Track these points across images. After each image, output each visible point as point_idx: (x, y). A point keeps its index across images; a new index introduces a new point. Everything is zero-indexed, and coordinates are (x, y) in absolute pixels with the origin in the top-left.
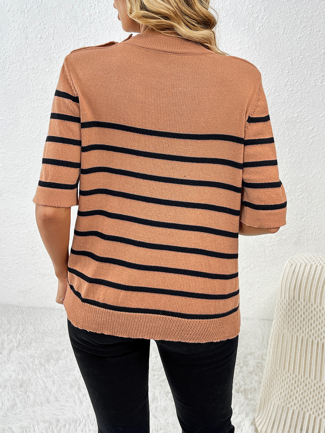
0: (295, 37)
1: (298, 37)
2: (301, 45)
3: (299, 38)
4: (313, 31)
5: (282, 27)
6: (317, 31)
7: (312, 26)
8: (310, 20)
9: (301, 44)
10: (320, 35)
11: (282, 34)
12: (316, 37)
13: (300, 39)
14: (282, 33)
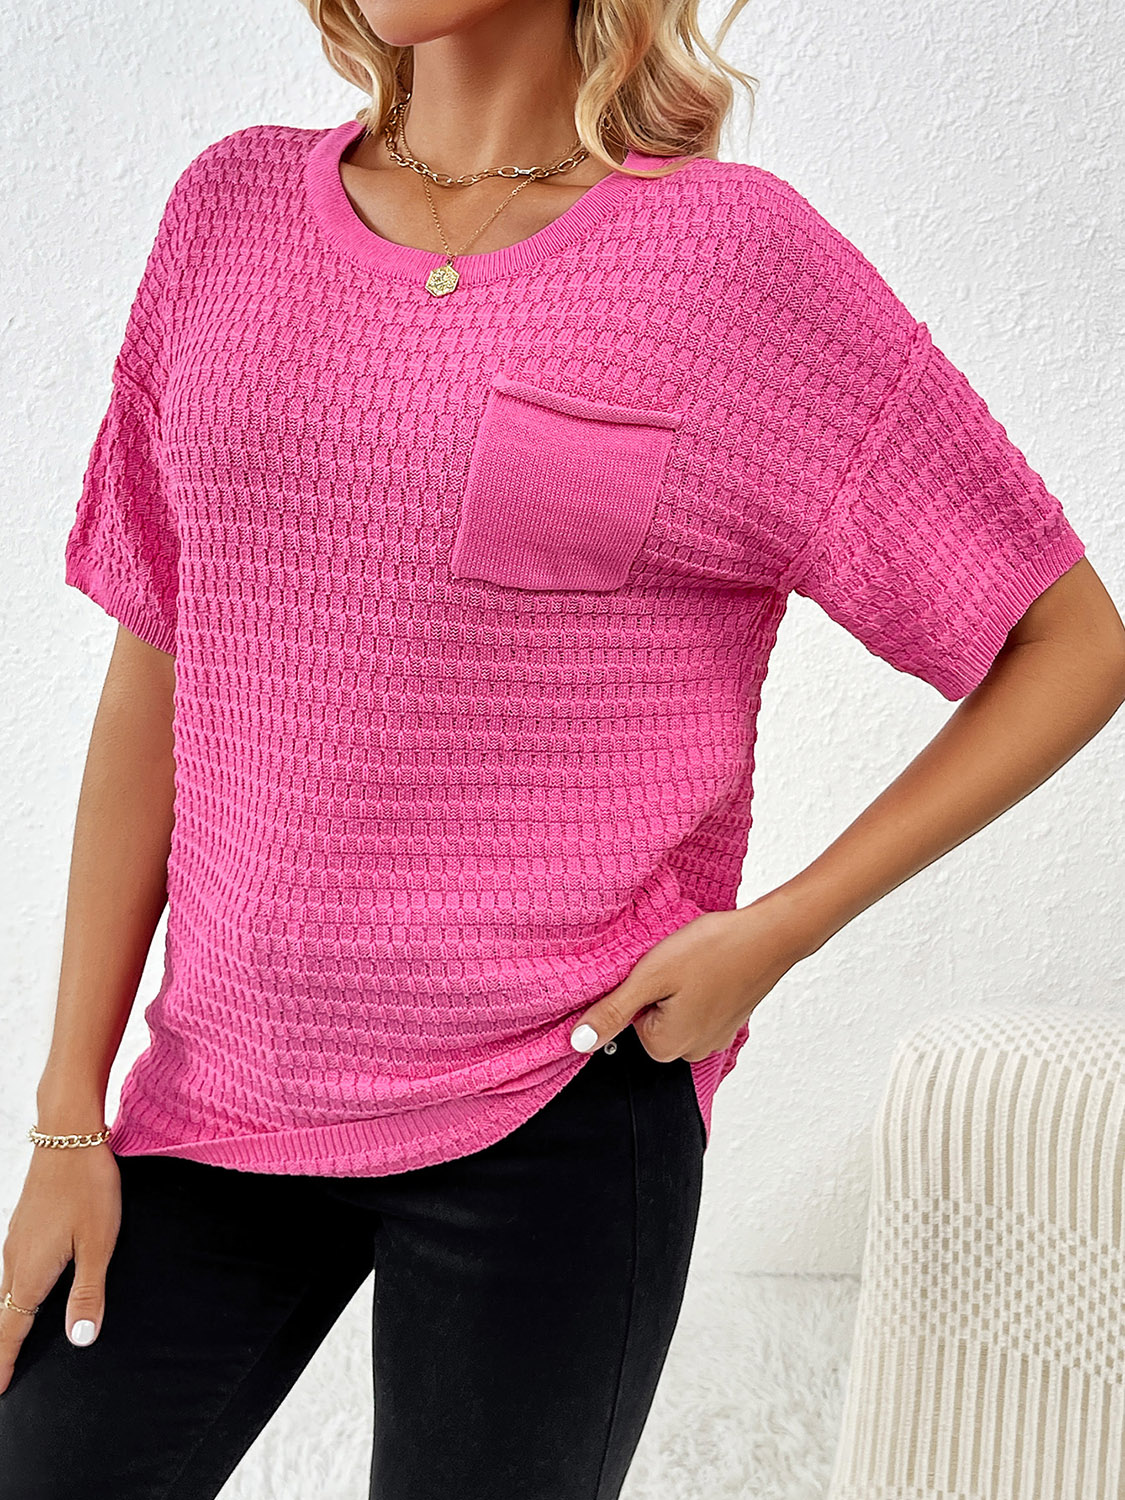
0: (925, 124)
1: (937, 123)
2: (947, 158)
3: (938, 129)
4: (998, 101)
5: (872, 78)
6: (1011, 102)
7: (990, 78)
8: (985, 52)
9: (944, 156)
10: (1022, 116)
12: (1007, 124)
13: (942, 135)
14: (869, 105)
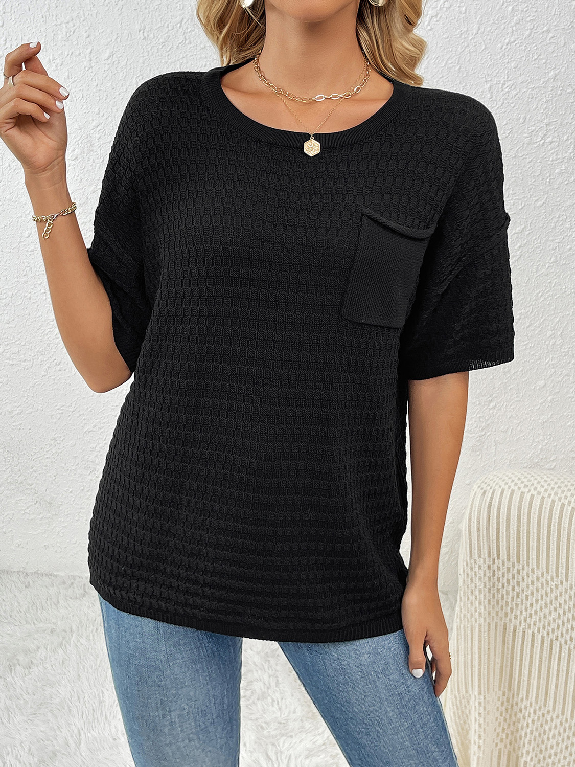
0: (501, 42)
3: (507, 45)
4: (537, 31)
5: (476, 19)
7: (533, 20)
10: (548, 39)
11: (474, 34)
12: (541, 43)
13: (509, 47)
